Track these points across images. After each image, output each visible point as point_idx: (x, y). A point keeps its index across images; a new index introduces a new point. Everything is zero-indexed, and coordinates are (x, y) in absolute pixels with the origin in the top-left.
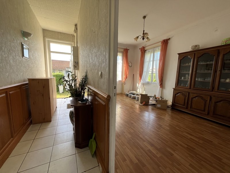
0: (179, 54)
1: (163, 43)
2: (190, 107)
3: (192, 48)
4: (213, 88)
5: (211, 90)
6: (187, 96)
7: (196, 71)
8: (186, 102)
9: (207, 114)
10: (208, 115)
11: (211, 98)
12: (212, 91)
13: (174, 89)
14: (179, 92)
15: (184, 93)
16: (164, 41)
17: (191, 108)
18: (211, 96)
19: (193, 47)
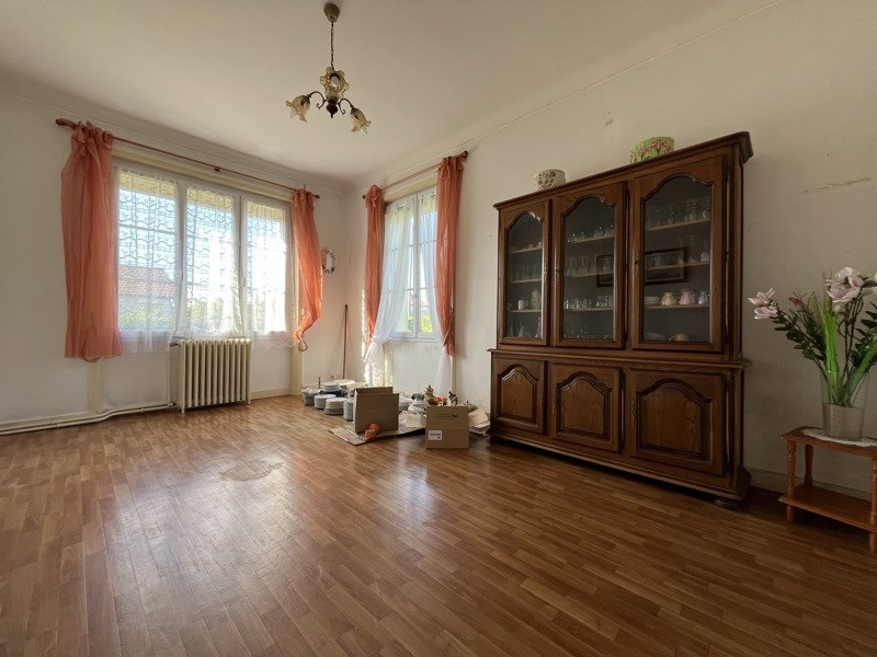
0: (499, 206)
1: (445, 170)
2: (554, 426)
3: (540, 182)
4: (625, 336)
5: (619, 345)
6: (542, 379)
7: (561, 271)
8: (540, 402)
9: (616, 448)
10: (620, 452)
11: (622, 377)
12: (623, 348)
13: (493, 353)
14: (512, 362)
15: (528, 365)
16: (449, 164)
17: (558, 430)
18: (621, 370)
19: (544, 179)
